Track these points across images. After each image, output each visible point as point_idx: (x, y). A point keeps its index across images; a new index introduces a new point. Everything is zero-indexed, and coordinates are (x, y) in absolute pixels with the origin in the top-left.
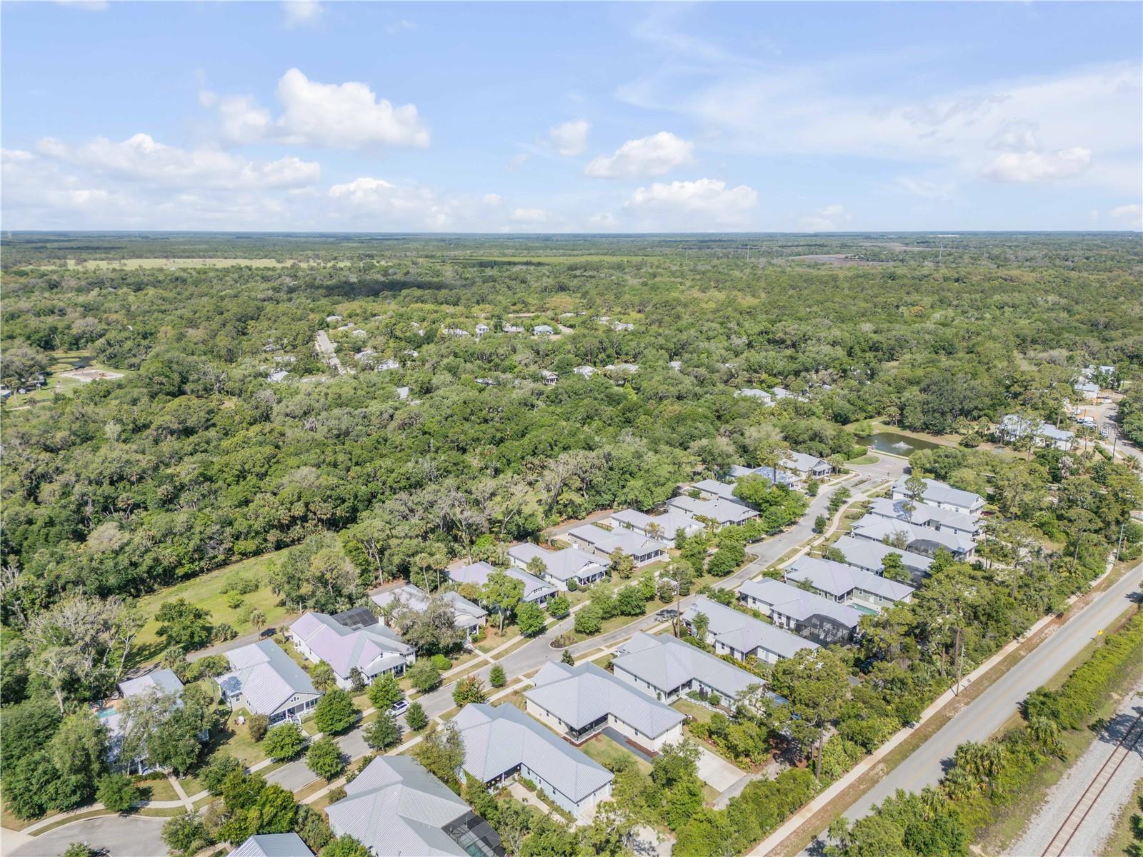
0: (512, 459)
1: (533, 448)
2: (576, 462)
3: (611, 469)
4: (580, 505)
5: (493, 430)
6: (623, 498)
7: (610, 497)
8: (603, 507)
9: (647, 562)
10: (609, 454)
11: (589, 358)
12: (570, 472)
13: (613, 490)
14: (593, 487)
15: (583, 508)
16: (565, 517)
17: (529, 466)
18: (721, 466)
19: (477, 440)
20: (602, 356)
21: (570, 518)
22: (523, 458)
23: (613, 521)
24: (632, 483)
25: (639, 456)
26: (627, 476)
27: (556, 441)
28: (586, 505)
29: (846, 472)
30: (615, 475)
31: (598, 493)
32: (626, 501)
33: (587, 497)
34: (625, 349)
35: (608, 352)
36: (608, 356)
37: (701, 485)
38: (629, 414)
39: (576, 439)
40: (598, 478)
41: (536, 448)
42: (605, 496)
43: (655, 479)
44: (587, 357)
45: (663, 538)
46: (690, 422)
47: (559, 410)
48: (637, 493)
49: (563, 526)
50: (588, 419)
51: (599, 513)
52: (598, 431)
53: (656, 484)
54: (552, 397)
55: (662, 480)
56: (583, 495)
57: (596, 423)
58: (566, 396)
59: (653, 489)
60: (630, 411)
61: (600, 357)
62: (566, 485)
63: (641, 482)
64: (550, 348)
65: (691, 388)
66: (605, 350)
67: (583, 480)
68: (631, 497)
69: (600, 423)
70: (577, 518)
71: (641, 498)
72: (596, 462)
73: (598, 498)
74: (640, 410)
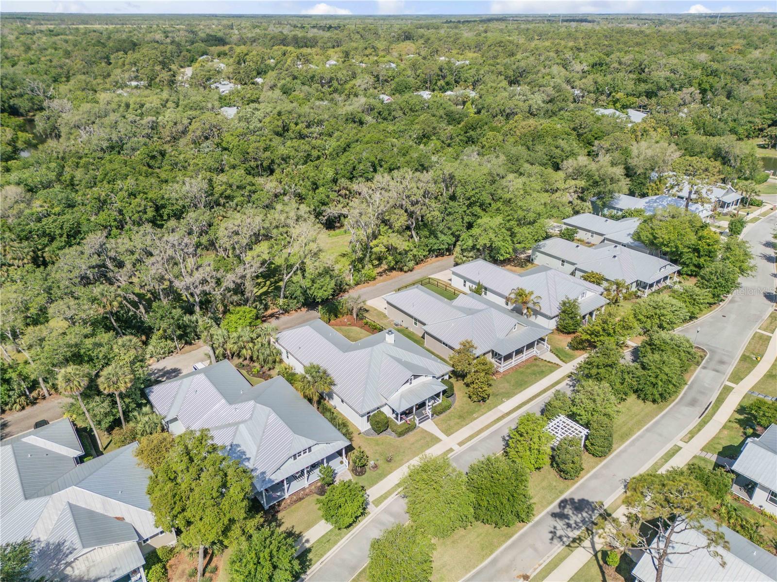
0: (320, 183)
1: (350, 168)
2: (401, 188)
3: (453, 198)
4: (406, 252)
5: (307, 147)
6: (470, 243)
7: (449, 239)
8: (440, 253)
9: (514, 361)
10: (452, 177)
11: (428, 85)
12: (392, 202)
13: (454, 229)
14: (425, 225)
15: (410, 256)
16: (384, 266)
17: (343, 192)
18: (600, 196)
19: (285, 159)
20: (441, 83)
21: (392, 269)
22: (335, 181)
23: (454, 278)
24: (485, 220)
25: (494, 179)
26: (477, 209)
27: (381, 160)
28: (415, 252)
29: (759, 204)
30: (458, 207)
31: (433, 233)
32: (474, 247)
33: (416, 239)
34: (464, 75)
35: (447, 80)
36: (448, 84)
37: (575, 220)
38: (472, 133)
39: (408, 158)
40: (433, 212)
41: (354, 168)
42: (442, 237)
43: (521, 213)
44: (427, 83)
45: (536, 313)
46: (549, 140)
47: (391, 128)
48: (492, 235)
49: (381, 282)
50: (424, 138)
51: (434, 262)
52: (436, 152)
53: (521, 222)
54: (386, 114)
55: (531, 216)
56: (412, 237)
57: (434, 143)
58: (400, 113)
59: (516, 229)
60: (474, 129)
61: (439, 83)
62: (385, 222)
63: (499, 219)
64: (390, 74)
65: (542, 105)
66: (444, 77)
67: (411, 215)
68: (483, 241)
69: (438, 143)
70: (401, 270)
71: (498, 243)
72: (433, 188)
73: (432, 240)
74: (486, 127)
